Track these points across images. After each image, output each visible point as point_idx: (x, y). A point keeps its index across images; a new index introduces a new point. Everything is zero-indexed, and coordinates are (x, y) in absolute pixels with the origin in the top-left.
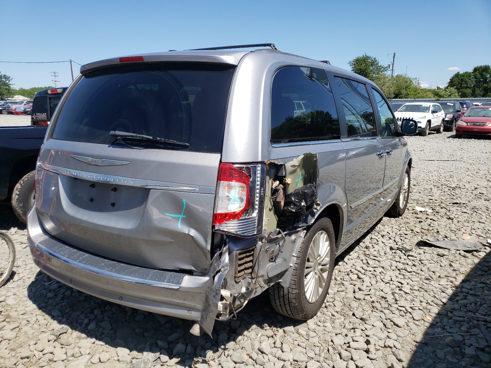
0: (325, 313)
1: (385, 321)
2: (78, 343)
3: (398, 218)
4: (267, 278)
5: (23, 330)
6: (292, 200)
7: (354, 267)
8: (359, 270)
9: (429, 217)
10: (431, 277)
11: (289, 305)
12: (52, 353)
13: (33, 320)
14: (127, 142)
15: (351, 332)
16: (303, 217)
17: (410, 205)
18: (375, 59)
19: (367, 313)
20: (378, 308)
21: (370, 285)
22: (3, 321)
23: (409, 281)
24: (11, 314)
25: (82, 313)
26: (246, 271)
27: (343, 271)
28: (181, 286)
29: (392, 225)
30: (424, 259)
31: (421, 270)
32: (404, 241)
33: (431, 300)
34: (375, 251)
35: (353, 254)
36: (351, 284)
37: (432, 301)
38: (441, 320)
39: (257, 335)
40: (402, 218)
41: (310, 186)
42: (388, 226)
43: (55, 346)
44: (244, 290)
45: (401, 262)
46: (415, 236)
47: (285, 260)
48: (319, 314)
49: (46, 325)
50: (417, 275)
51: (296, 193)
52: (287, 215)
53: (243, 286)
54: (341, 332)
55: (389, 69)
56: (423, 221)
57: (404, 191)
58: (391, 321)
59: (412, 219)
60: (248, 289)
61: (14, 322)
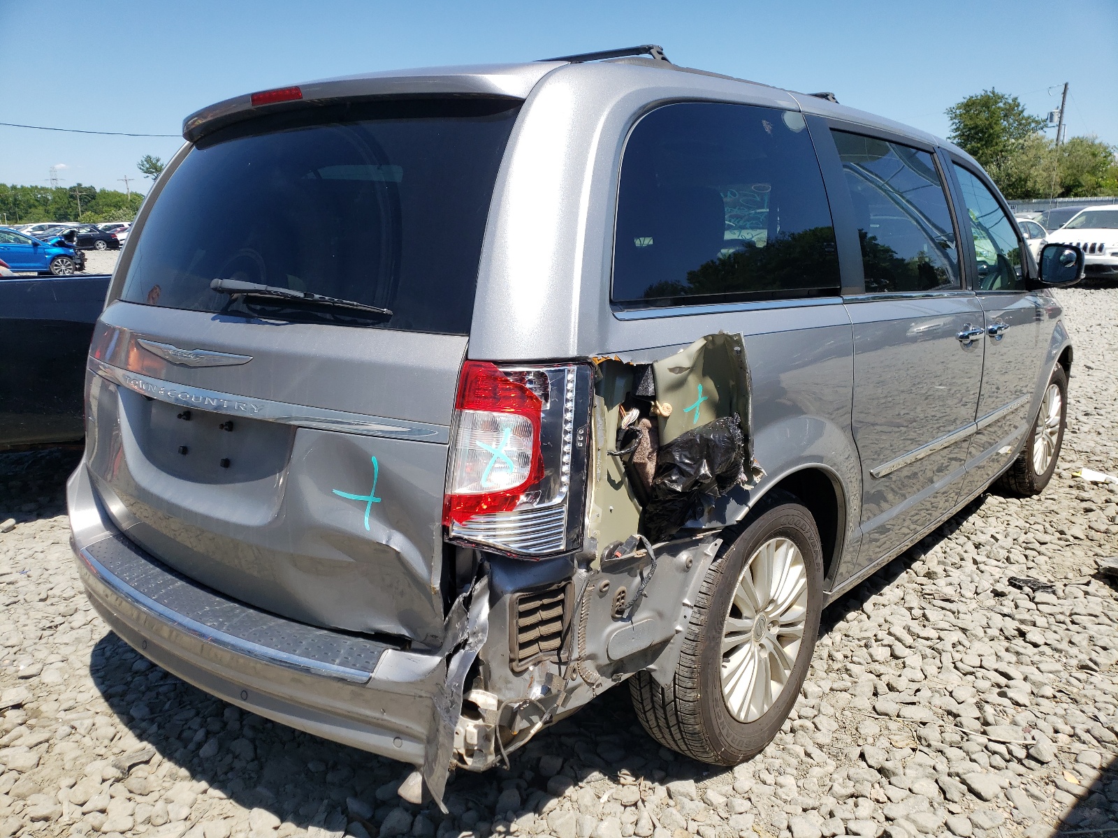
0: (788, 746)
1: (945, 780)
2: (167, 789)
3: (1028, 499)
4: (607, 662)
5: (57, 750)
6: (675, 459)
7: (886, 626)
8: (898, 634)
9: (1112, 497)
10: (1096, 663)
11: (679, 727)
12: (103, 811)
13: (85, 726)
14: (253, 306)
15: (845, 807)
16: (710, 504)
17: (1067, 465)
18: (1015, 100)
19: (899, 754)
20: (932, 743)
21: (920, 676)
22: (21, 724)
23: (1032, 671)
24: (44, 708)
25: (197, 714)
26: (544, 645)
27: (856, 637)
28: (372, 675)
29: (1009, 518)
30: (1081, 613)
31: (1071, 642)
32: (1033, 561)
33: (1086, 727)
34: (951, 584)
35: (890, 592)
36: (871, 672)
37: (1088, 731)
38: (1105, 785)
39: (599, 798)
40: (1039, 500)
41: (725, 423)
42: (997, 518)
43: (114, 795)
44: (536, 693)
45: (1017, 616)
46: (1068, 548)
47: (661, 615)
48: (771, 749)
49: (112, 740)
50: (1056, 655)
51: (686, 442)
52: (661, 498)
53: (535, 683)
54: (817, 804)
55: (1050, 124)
56: (1094, 508)
57: (1049, 430)
58: (963, 782)
59: (1065, 503)
60: (549, 689)
61: (44, 727)
